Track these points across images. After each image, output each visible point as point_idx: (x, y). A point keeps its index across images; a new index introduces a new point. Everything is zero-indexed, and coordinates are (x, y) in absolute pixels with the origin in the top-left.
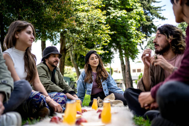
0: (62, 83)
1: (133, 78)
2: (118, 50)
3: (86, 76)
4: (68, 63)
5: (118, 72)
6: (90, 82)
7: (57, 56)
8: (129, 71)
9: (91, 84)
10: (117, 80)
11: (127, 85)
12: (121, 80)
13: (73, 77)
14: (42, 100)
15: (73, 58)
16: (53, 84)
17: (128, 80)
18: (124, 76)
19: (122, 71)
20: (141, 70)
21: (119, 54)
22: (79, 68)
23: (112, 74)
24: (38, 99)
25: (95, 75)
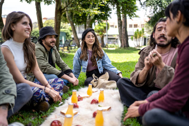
0: (59, 61)
1: (128, 34)
2: (116, 6)
3: (82, 54)
4: (63, 19)
5: (115, 27)
6: (85, 60)
7: (53, 36)
8: (125, 28)
9: (86, 62)
10: (113, 36)
11: (123, 41)
12: (117, 35)
13: (69, 32)
14: (42, 96)
15: (69, 14)
16: (51, 66)
17: (124, 36)
18: (120, 32)
19: (119, 27)
20: (138, 25)
21: (116, 10)
22: (75, 24)
23: (108, 29)
24: (38, 96)
25: (90, 53)
